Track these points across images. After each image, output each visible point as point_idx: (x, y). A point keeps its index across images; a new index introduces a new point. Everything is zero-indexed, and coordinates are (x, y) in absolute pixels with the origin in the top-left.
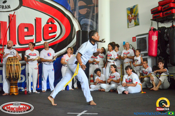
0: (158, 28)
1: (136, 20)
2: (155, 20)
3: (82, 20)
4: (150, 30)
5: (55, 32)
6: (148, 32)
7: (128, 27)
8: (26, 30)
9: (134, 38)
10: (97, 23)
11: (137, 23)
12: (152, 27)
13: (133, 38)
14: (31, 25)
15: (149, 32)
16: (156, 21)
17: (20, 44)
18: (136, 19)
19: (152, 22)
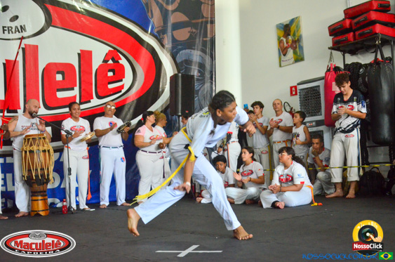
0: (346, 65)
1: (298, 50)
2: (338, 49)
3: (181, 52)
4: (328, 70)
5: (122, 81)
6: (324, 75)
7: (280, 66)
8: (59, 77)
9: (294, 89)
10: (213, 57)
11: (300, 56)
12: (331, 65)
13: (291, 88)
14: (71, 66)
15: (326, 73)
16: (341, 51)
17: (47, 107)
18: (296, 47)
19: (331, 53)
